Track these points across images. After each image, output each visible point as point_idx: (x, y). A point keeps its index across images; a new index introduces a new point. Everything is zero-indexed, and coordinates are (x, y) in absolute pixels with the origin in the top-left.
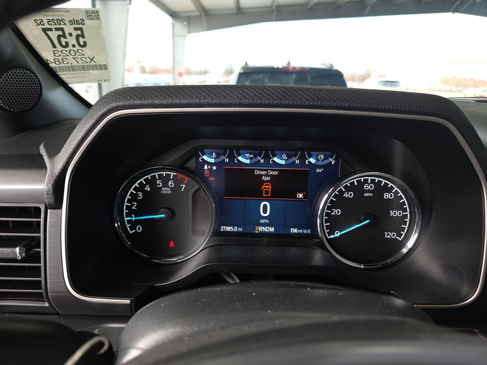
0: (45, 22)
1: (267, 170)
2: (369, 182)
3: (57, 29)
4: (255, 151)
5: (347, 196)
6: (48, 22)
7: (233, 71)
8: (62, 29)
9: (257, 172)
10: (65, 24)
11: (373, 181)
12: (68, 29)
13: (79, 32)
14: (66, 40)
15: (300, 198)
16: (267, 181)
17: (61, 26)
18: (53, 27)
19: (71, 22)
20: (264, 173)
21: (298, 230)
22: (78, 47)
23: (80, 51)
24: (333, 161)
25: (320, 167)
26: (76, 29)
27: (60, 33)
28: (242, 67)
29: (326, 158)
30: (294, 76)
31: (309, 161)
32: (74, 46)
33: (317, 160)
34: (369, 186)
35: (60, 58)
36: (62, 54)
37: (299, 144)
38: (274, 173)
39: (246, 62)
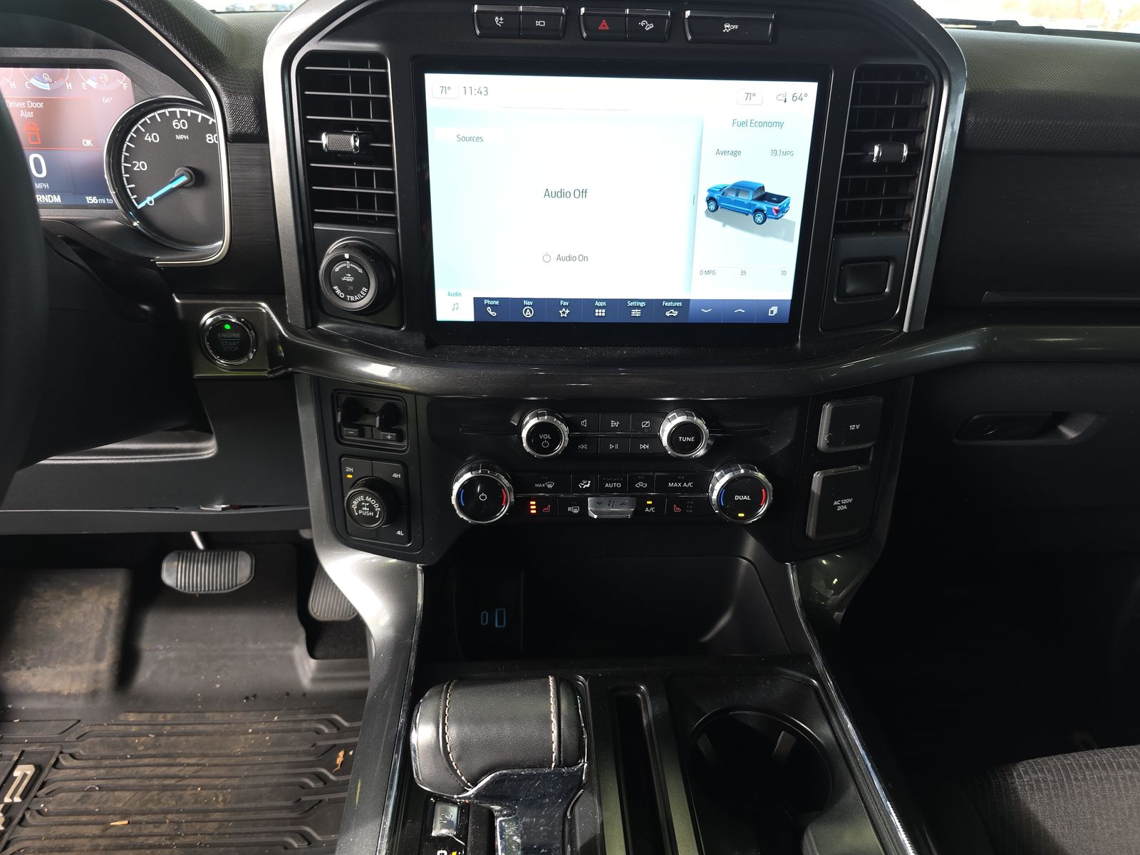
1: (25, 101)
2: (179, 117)
5: (150, 140)
11: (183, 115)
15: (88, 147)
16: (30, 119)
20: (22, 105)
21: (97, 198)
24: (124, 84)
25: (106, 94)
31: (87, 84)
33: (99, 82)
34: (179, 122)
38: (37, 105)
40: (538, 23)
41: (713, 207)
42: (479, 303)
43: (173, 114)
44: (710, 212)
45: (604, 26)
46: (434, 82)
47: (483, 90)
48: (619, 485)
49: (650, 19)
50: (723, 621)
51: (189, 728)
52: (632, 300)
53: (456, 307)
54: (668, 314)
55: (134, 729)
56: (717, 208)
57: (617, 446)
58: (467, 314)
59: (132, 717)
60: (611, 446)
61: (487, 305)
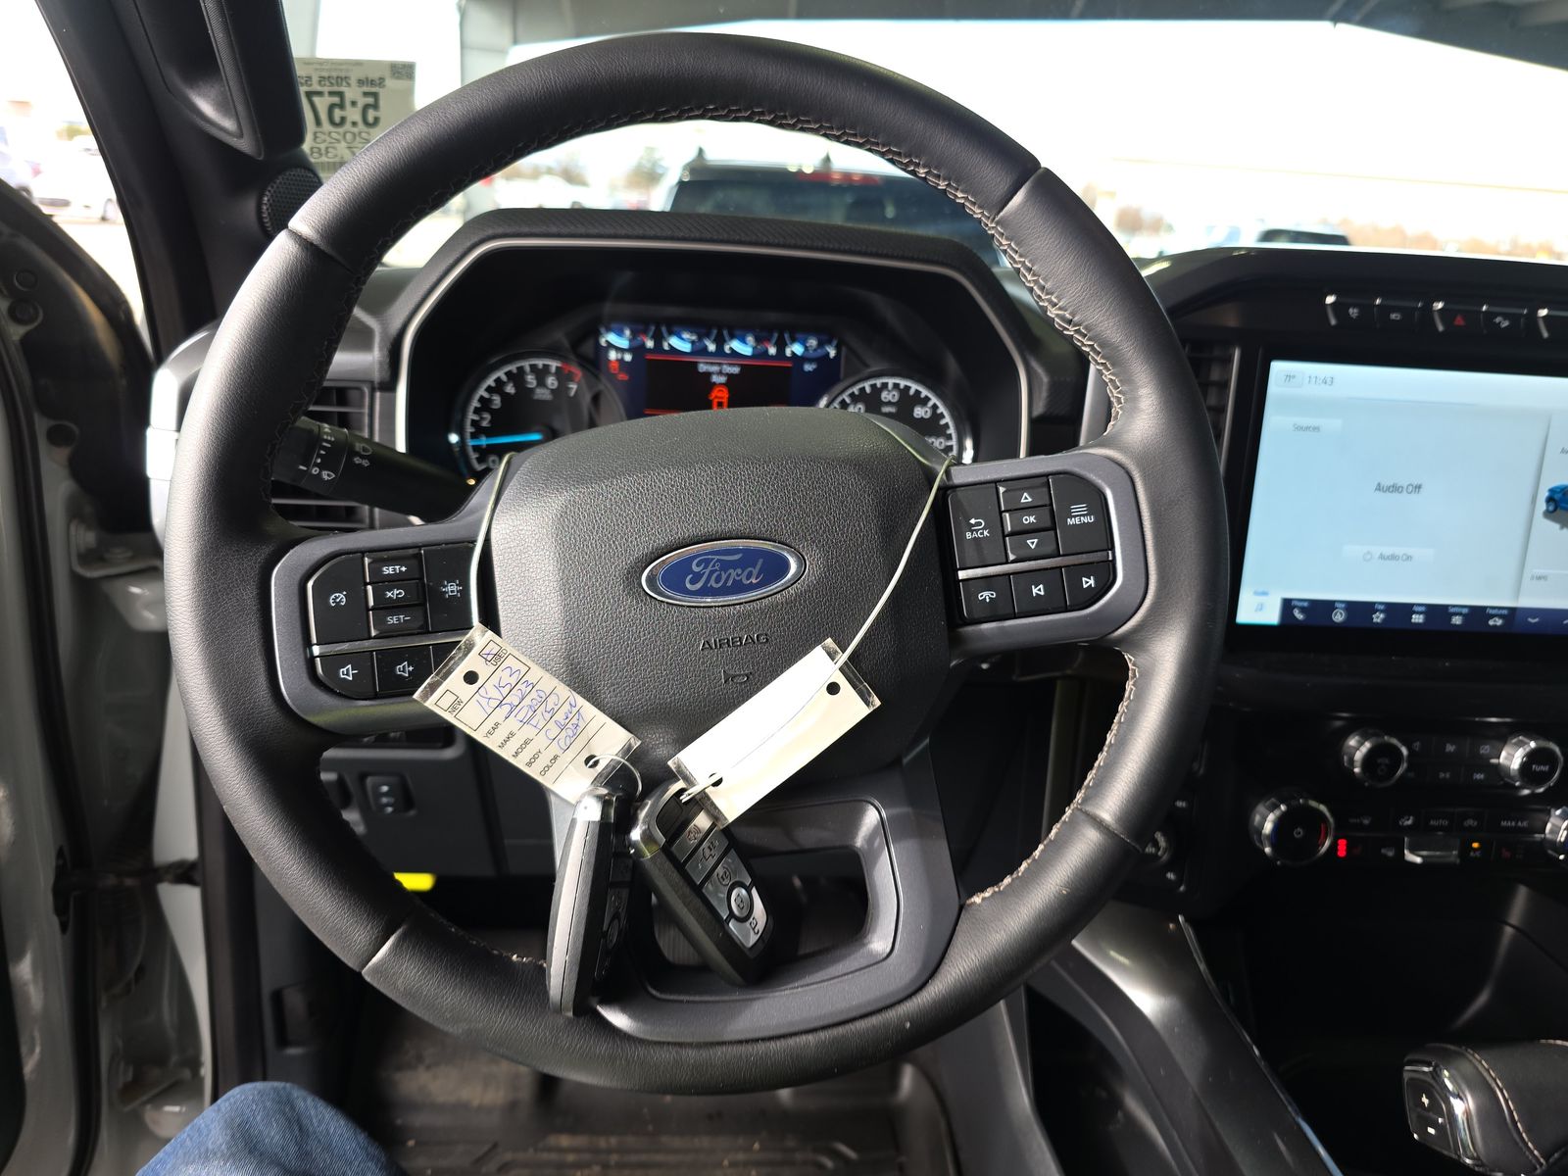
0: (315, 79)
1: (720, 364)
2: (891, 388)
3: (331, 94)
4: (701, 328)
6: (320, 81)
7: (660, 171)
8: (341, 95)
9: (702, 368)
10: (349, 85)
11: (896, 386)
12: (352, 93)
13: (370, 100)
14: (343, 113)
16: (721, 384)
17: (342, 89)
18: (326, 89)
19: (361, 82)
20: (715, 369)
22: (361, 126)
23: (364, 135)
24: (832, 351)
25: (810, 360)
26: (366, 94)
27: (336, 100)
28: (688, 164)
29: (821, 344)
30: (849, 199)
31: (792, 350)
32: (354, 124)
33: (806, 348)
34: (890, 395)
35: (323, 146)
36: (329, 140)
37: (773, 317)
38: (732, 370)
39: (701, 151)
40: (1393, 316)
41: (1551, 508)
42: (1287, 605)
43: (885, 385)
44: (1548, 514)
45: (1459, 321)
46: (1279, 368)
47: (1329, 380)
48: (1446, 823)
49: (1506, 316)
50: (1483, 999)
51: (643, 1157)
52: (1454, 606)
53: (1260, 608)
54: (1491, 623)
55: (571, 1158)
56: (1555, 510)
57: (1448, 775)
58: (1271, 616)
59: (565, 1141)
60: (1442, 775)
61: (1295, 607)
